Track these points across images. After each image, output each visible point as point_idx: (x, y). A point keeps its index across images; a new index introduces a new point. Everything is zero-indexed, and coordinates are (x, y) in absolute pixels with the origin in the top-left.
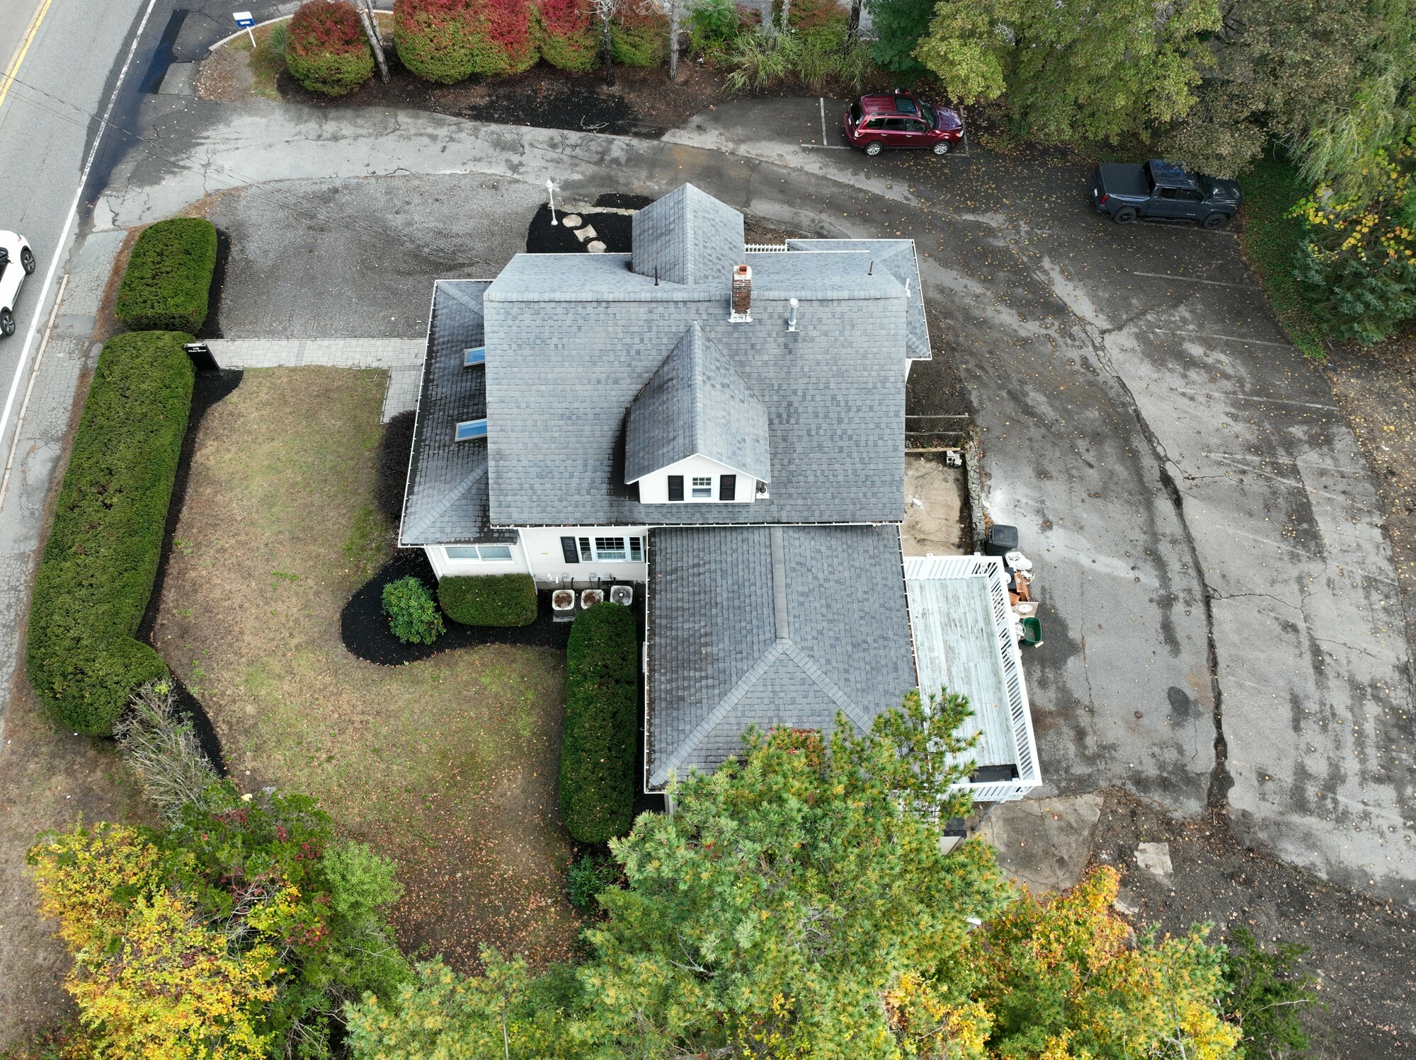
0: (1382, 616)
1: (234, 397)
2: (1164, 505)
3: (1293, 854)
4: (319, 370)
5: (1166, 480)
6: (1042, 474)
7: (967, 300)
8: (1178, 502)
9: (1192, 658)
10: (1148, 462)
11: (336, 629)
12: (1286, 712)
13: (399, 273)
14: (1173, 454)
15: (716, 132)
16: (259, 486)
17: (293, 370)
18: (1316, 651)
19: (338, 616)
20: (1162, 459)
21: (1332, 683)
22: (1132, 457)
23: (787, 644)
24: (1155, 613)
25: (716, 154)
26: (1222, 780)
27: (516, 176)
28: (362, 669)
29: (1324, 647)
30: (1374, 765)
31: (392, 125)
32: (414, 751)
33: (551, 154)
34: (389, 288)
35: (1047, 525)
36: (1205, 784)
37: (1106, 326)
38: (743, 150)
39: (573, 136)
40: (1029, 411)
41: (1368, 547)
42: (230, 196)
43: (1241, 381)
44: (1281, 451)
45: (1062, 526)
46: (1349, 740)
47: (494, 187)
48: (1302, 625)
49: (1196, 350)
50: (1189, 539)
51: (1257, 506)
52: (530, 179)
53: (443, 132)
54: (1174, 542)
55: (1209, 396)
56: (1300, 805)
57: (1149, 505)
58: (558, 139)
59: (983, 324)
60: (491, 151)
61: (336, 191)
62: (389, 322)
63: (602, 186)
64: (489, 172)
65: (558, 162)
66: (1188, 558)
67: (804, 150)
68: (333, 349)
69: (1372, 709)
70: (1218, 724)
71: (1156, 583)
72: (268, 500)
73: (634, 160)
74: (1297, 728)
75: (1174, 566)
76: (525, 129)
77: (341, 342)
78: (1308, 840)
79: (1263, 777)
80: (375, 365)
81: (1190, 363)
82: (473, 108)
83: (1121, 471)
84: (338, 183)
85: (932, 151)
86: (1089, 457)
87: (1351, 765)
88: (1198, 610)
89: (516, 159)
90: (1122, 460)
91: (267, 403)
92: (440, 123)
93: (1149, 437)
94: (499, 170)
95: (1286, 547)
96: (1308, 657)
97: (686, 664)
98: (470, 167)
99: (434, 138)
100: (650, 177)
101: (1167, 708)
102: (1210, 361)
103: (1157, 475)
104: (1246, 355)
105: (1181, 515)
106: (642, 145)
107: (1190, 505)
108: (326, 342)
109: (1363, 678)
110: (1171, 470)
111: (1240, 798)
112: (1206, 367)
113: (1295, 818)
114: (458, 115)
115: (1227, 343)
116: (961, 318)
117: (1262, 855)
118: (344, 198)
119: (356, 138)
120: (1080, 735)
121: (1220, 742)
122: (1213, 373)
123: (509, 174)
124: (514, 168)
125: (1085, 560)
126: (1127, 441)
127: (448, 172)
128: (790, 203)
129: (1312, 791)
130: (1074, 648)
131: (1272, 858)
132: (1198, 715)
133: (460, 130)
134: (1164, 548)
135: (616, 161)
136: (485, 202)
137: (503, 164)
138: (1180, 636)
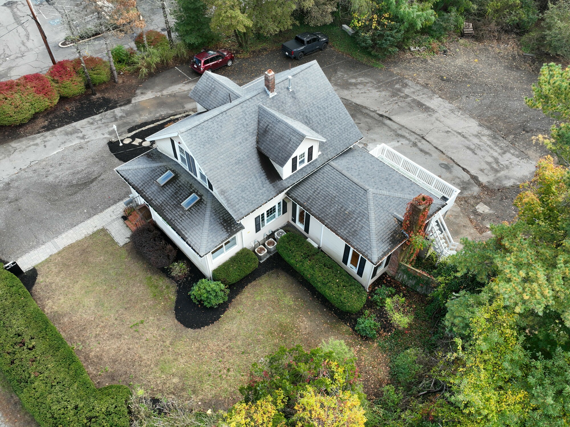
0: (462, 116)
1: (40, 279)
2: (388, 122)
3: (508, 183)
4: (71, 246)
5: (381, 116)
8: (390, 119)
9: (436, 154)
10: (372, 114)
11: (180, 326)
12: (469, 152)
13: (70, 195)
14: (376, 109)
15: (150, 92)
16: (89, 301)
17: (59, 253)
18: (460, 134)
19: (176, 321)
20: (374, 111)
21: (470, 138)
22: (367, 115)
23: (371, 190)
25: (156, 98)
26: (475, 178)
27: (86, 140)
28: (207, 331)
29: (460, 131)
30: (499, 151)
31: (12, 150)
32: (258, 341)
33: (93, 127)
34: (72, 202)
35: (366, 145)
36: (472, 181)
38: (165, 92)
39: (97, 117)
41: (442, 103)
43: (371, 82)
44: (399, 93)
45: (370, 143)
46: (488, 148)
48: (449, 130)
49: (353, 81)
50: (403, 127)
51: (409, 109)
52: (93, 138)
53: (38, 141)
54: (400, 129)
55: (368, 90)
56: (497, 171)
57: (385, 124)
58: (91, 121)
60: (67, 137)
62: (85, 213)
63: (125, 126)
64: (73, 144)
65: (99, 127)
66: (408, 131)
67: (186, 83)
68: (70, 235)
69: (485, 139)
71: (407, 142)
72: (99, 304)
73: (128, 114)
74: (476, 154)
75: (407, 135)
76: (74, 124)
77: (71, 231)
78: (507, 178)
79: (482, 170)
80: (95, 229)
81: (355, 84)
82: (43, 127)
83: (369, 120)
84: (7, 181)
85: (227, 66)
86: (357, 122)
87: (495, 154)
88: (424, 142)
89: (80, 135)
90: (366, 117)
91: (59, 272)
92: (34, 139)
93: (366, 108)
94: (77, 142)
95: (426, 114)
96: (459, 136)
97: (345, 221)
98: (63, 147)
99: (37, 145)
100: (140, 115)
101: (444, 170)
102: (359, 81)
103: (378, 116)
104: (365, 75)
105: (394, 122)
106: (127, 108)
107: (392, 118)
108: (64, 235)
109: (475, 133)
110: (381, 113)
111: (483, 179)
112: (360, 83)
113: (499, 175)
114: (39, 132)
115: (359, 75)
117: (502, 189)
121: (464, 169)
122: (364, 84)
123: (82, 141)
124: (83, 138)
126: (361, 112)
127: (55, 153)
129: (495, 166)
131: (505, 188)
132: (452, 166)
133: (46, 137)
134: (399, 132)
135: (121, 117)
136: (81, 154)
137: (77, 139)
138: (427, 150)
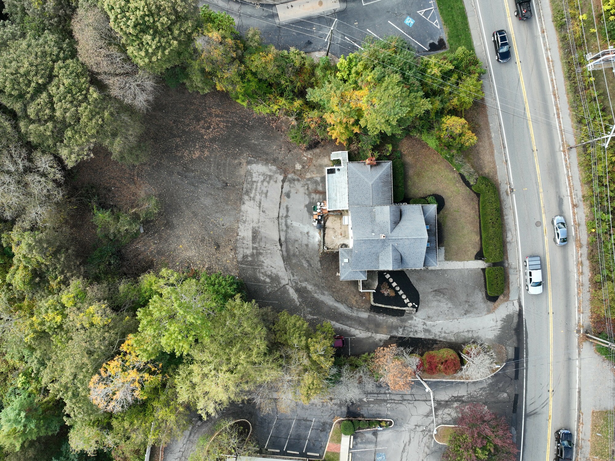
0: (244, 215)
1: (475, 253)
2: (283, 239)
3: (274, 168)
4: (459, 260)
5: (281, 245)
6: (307, 245)
7: (318, 291)
8: (280, 240)
9: (284, 205)
10: (284, 249)
11: (445, 200)
12: (269, 194)
13: (447, 289)
14: (278, 251)
16: (465, 231)
17: (464, 260)
18: (260, 207)
19: (446, 203)
20: (281, 250)
21: (258, 200)
22: (288, 250)
23: (370, 183)
24: (289, 214)
26: (283, 181)
27: (424, 321)
28: (440, 193)
29: (258, 208)
30: (255, 184)
31: (456, 336)
33: (416, 328)
34: (448, 284)
35: (308, 233)
36: (287, 180)
37: (287, 286)
38: (369, 334)
39: (411, 335)
40: (308, 261)
41: (242, 231)
42: (489, 311)
44: (255, 253)
45: (304, 233)
46: (258, 189)
47: (429, 317)
48: (261, 212)
49: (268, 280)
50: (279, 231)
51: (263, 239)
52: (421, 320)
53: (443, 335)
54: (282, 230)
55: (267, 267)
56: (270, 177)
57: (286, 239)
58: (415, 334)
59: (315, 285)
60: (431, 329)
61: (465, 314)
62: (447, 274)
64: (430, 322)
65: (415, 326)
66: (280, 226)
67: (355, 336)
68: (457, 266)
69: (252, 195)
70: (282, 192)
71: (288, 220)
73: (396, 328)
74: (267, 191)
75: (283, 224)
76: (423, 337)
77: (456, 268)
78: (270, 170)
79: (276, 182)
80: (448, 262)
81: (269, 276)
82: (437, 344)
83: (290, 247)
84: (465, 316)
86: (297, 250)
87: (259, 184)
88: (281, 215)
89: (425, 327)
90: (290, 249)
91: (468, 251)
92: (444, 338)
94: (428, 323)
95: (260, 230)
96: (262, 205)
97: (386, 182)
98: (435, 323)
99: (445, 333)
100: (392, 323)
101: (291, 194)
105: (280, 236)
106: (395, 333)
107: (277, 240)
108: (459, 268)
109: (252, 201)
111: (281, 177)
113: (272, 174)
114: (440, 341)
116: (320, 287)
117: (279, 168)
118: (463, 312)
119: (463, 332)
120: (308, 189)
121: (282, 188)
122: (265, 274)
123: (426, 322)
124: (425, 324)
125: (301, 225)
127: (440, 321)
128: (359, 317)
129: (268, 179)
130: (306, 206)
132: (285, 193)
133: (439, 335)
134: (285, 228)
135: (401, 327)
136: (431, 312)
137: (427, 325)
138: (285, 209)
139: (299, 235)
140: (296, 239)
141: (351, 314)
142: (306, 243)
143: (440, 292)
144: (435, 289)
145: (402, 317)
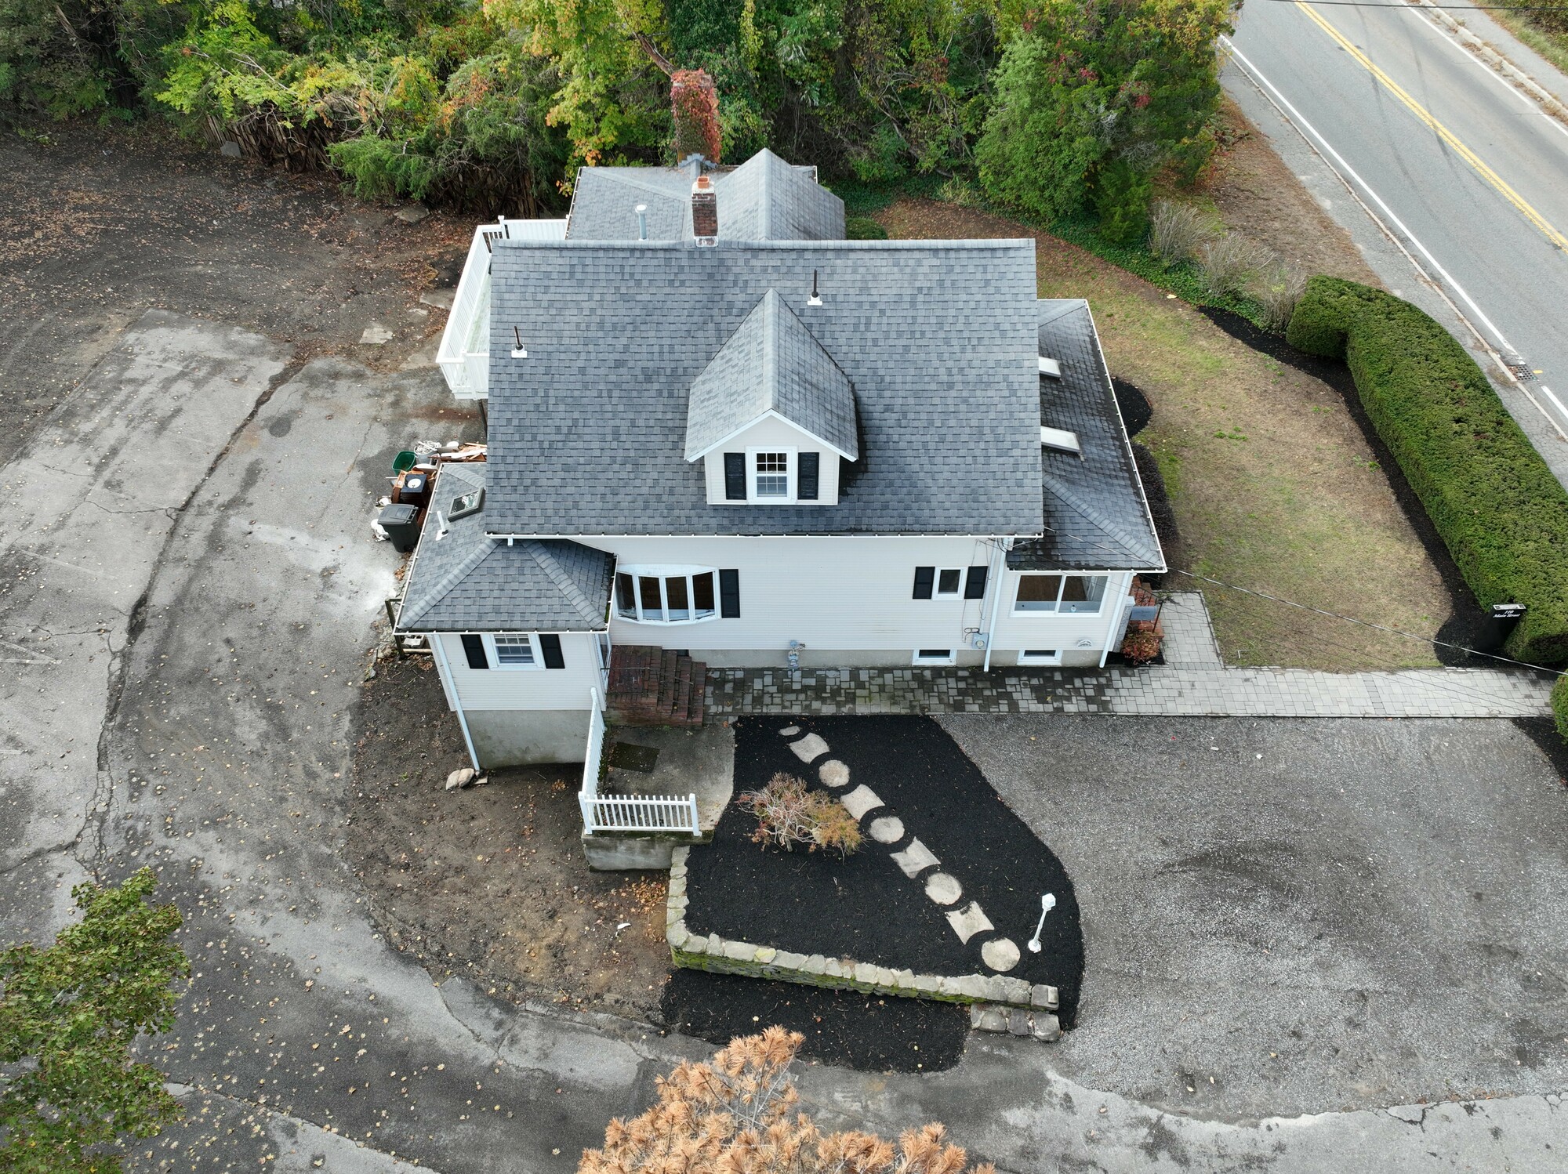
2: (161, 599)
3: (252, 338)
5: (135, 629)
6: (300, 630)
8: (142, 602)
9: (242, 459)
10: (145, 645)
12: (178, 422)
18: (102, 465)
19: (1155, 406)
20: (126, 656)
21: (108, 444)
22: (162, 654)
24: (254, 495)
26: (279, 380)
27: (1153, 1114)
29: (91, 469)
35: (327, 574)
36: (298, 376)
45: (308, 571)
46: (132, 405)
47: (1189, 1078)
48: (97, 488)
50: (159, 562)
51: (41, 601)
54: (180, 559)
56: (221, 364)
57: (181, 597)
61: (1525, 1057)
62: (1264, 752)
68: (1326, 698)
69: (87, 426)
70: (253, 415)
71: (232, 520)
74: (178, 410)
78: (232, 346)
79: (240, 381)
80: (1250, 673)
83: (189, 635)
84: (1531, 1077)
86: (224, 651)
87: (149, 388)
88: (204, 496)
90: (180, 649)
93: (118, 682)
94: (1197, 1132)
95: (47, 558)
96: (115, 462)
103: (144, 636)
105: (150, 587)
107: (133, 594)
109: (73, 447)
110: (119, 639)
111: (273, 367)
113: (233, 357)
118: (1494, 1036)
121: (260, 403)
125: (303, 539)
126: (154, 675)
127: (1305, 1120)
129: (201, 373)
130: (363, 464)
131: (274, 337)
132: (268, 419)
134: (197, 553)
138: (240, 477)
139: (268, 581)
140: (246, 598)
141: (487, 1055)
142: (299, 616)
143: (1244, 870)
144: (1196, 846)
145: (943, 1079)
